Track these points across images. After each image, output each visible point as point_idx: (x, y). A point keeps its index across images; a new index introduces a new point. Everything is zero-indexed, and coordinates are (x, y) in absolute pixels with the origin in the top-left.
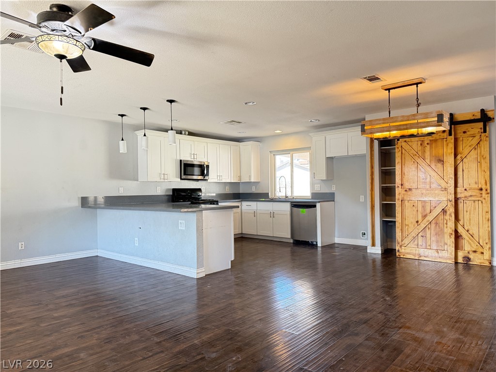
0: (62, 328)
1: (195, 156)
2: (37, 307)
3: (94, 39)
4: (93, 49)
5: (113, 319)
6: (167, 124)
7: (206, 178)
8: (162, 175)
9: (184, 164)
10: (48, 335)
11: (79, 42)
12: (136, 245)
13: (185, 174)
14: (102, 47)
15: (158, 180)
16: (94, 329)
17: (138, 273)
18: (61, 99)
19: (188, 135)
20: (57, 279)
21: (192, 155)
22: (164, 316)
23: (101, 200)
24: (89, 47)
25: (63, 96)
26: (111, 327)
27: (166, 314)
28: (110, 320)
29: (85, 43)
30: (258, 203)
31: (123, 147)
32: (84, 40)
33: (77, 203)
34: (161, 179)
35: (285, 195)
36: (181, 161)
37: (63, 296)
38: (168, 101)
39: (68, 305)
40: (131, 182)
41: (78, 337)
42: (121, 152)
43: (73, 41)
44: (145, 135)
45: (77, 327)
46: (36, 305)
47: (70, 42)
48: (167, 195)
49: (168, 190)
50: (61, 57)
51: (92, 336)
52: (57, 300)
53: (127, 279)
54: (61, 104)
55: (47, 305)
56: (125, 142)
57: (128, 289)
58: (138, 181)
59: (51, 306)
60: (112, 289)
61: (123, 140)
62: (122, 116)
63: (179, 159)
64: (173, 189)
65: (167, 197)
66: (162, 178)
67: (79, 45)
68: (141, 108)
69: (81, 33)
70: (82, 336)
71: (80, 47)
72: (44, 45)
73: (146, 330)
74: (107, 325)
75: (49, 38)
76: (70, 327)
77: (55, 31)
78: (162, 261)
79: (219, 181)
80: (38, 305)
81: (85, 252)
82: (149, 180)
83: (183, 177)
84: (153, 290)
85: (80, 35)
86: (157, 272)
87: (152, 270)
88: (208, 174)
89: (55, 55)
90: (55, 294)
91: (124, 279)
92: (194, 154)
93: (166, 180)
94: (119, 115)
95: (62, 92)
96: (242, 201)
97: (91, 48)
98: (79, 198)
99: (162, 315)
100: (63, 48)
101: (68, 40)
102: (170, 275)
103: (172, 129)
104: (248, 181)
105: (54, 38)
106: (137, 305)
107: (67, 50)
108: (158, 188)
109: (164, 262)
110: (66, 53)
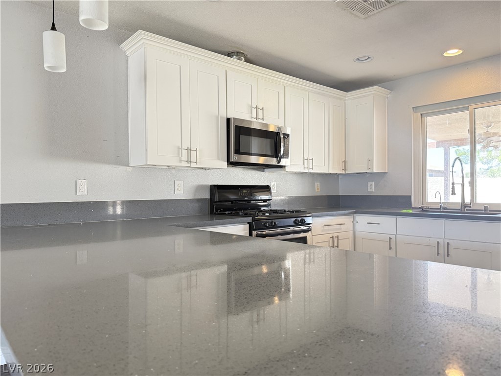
1: (260, 112)
7: (283, 162)
9: (236, 127)
13: (237, 152)
15: (174, 163)
19: (245, 61)
21: (254, 111)
30: (400, 219)
34: (181, 161)
35: (460, 201)
36: (228, 120)
40: (107, 168)
48: (199, 200)
49: (200, 188)
58: (127, 165)
63: (225, 116)
64: (211, 186)
65: (197, 205)
66: (185, 158)
79: (306, 171)
83: (234, 158)
88: (286, 155)
92: (257, 108)
93: (194, 165)
96: (355, 213)
104: (364, 170)
108: (177, 183)
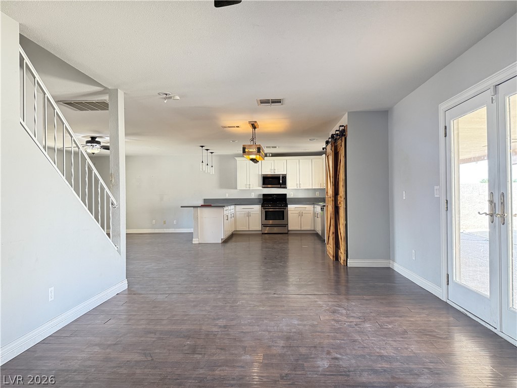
8: (248, 185)
19: (272, 156)
21: (272, 170)
40: (233, 190)
49: (260, 195)
64: (263, 194)
65: (258, 200)
98: (202, 199)
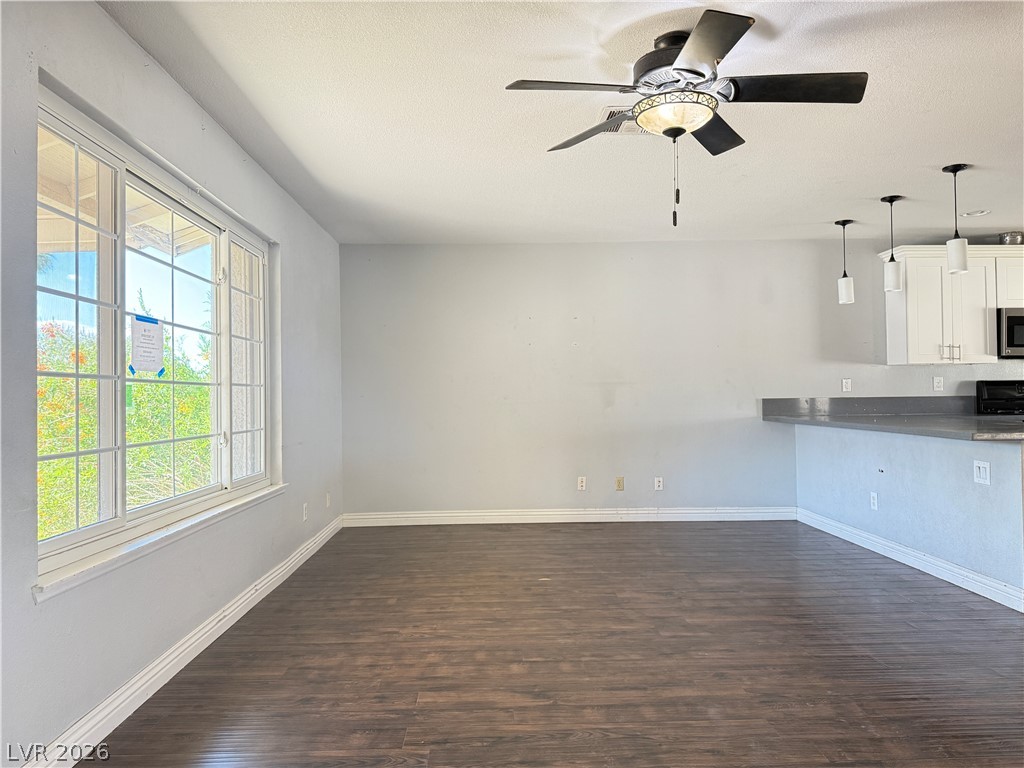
0: (693, 648)
2: (663, 598)
3: (733, 80)
4: (735, 100)
5: (790, 657)
6: (947, 224)
8: (946, 350)
9: (1009, 318)
10: (667, 655)
11: (703, 93)
12: (872, 507)
13: (1010, 345)
14: (750, 90)
15: (937, 360)
16: (749, 667)
17: (874, 572)
18: (675, 213)
19: (1021, 243)
20: (710, 554)
22: (907, 684)
23: (824, 406)
24: (726, 97)
25: (678, 208)
26: (782, 673)
27: (913, 679)
28: (785, 657)
29: (718, 93)
31: (846, 291)
32: (715, 88)
33: (754, 411)
34: (942, 358)
36: (999, 311)
37: (712, 588)
38: (946, 169)
39: (714, 608)
40: (868, 367)
41: (716, 675)
42: (840, 302)
43: (691, 97)
44: (892, 259)
45: (717, 655)
46: (662, 594)
47: (687, 99)
48: (963, 398)
49: (964, 385)
50: (675, 133)
51: (740, 680)
52: (698, 594)
53: (845, 579)
54: (675, 224)
55: (680, 598)
56: (850, 279)
57: (841, 601)
58: (885, 364)
59: (686, 603)
60: (808, 594)
61: (845, 275)
62: (844, 223)
63: (993, 306)
64: (978, 382)
65: (961, 402)
66: (946, 355)
67: (704, 99)
68: (884, 199)
69: (703, 75)
70: (722, 675)
71: (706, 103)
72: (645, 120)
73: (854, 704)
74: (775, 666)
75: (650, 103)
76: (706, 651)
77: (662, 88)
78: (932, 554)
80: (666, 594)
81: (772, 510)
82: (911, 362)
83: (1007, 351)
84: (896, 616)
85: (703, 80)
86: (921, 577)
87: (910, 572)
89: (665, 133)
90: (699, 581)
91: (836, 579)
93: (957, 362)
94: (837, 223)
95: (678, 201)
97: (731, 98)
98: (757, 400)
99: (905, 678)
100: (675, 115)
101: (682, 97)
102: (951, 591)
103: (957, 236)
105: (658, 100)
106: (850, 641)
107: (683, 117)
108: (936, 379)
109: (938, 556)
110: (682, 123)
